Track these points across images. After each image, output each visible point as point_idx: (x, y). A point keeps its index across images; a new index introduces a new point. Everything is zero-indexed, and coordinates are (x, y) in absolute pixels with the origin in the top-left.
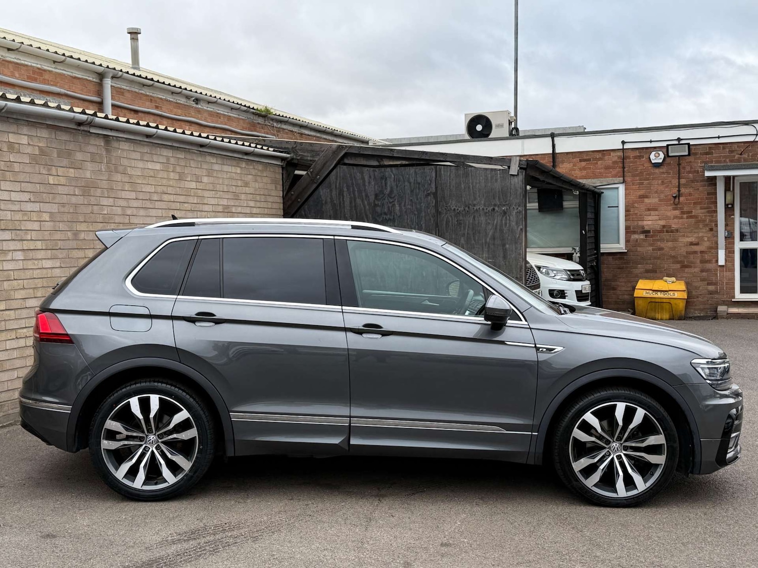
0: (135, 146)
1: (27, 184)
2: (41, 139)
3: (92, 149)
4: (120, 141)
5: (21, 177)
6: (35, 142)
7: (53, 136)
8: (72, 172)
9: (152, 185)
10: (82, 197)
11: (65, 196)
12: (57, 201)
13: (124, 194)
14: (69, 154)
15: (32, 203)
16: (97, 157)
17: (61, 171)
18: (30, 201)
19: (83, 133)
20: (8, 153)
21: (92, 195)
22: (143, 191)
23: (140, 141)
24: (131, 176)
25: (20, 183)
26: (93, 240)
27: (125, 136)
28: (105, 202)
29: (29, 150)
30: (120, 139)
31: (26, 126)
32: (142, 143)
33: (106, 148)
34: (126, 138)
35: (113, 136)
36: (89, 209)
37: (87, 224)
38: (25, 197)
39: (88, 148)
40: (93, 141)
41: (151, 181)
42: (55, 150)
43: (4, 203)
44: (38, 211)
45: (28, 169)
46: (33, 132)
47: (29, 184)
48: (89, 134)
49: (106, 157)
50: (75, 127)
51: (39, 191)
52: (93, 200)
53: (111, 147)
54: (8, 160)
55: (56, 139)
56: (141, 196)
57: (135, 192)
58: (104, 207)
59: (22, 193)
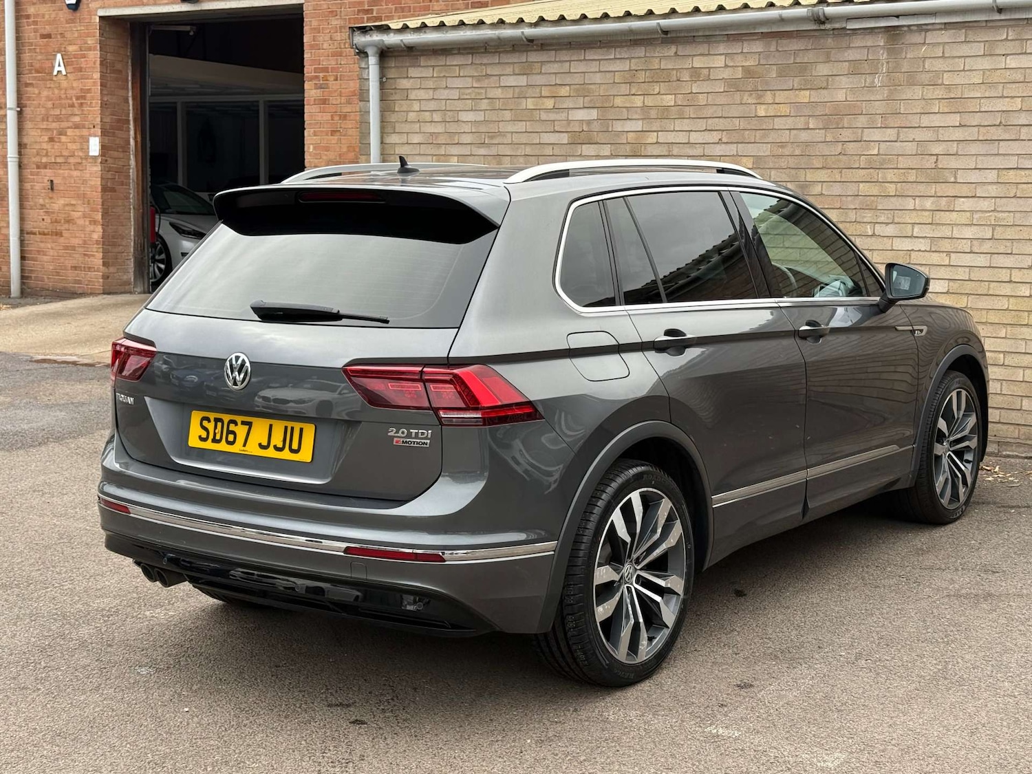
0: (970, 32)
1: (717, 119)
2: (748, 55)
3: (851, 55)
4: (927, 30)
5: (709, 112)
6: (740, 61)
7: (773, 48)
8: (805, 96)
9: (1012, 97)
10: (824, 131)
11: (788, 132)
12: (770, 140)
13: (926, 120)
14: (803, 69)
15: (723, 145)
16: (866, 65)
17: (781, 97)
18: (720, 142)
19: (836, 32)
20: (690, 83)
21: (846, 125)
22: (983, 109)
23: (986, 21)
24: (949, 87)
25: (705, 120)
26: (840, 195)
27: (938, 21)
28: (876, 135)
29: (726, 74)
30: (929, 27)
31: (724, 42)
32: (989, 24)
33: (888, 48)
34: (945, 23)
35: (909, 26)
36: (839, 148)
37: (830, 171)
38: (715, 137)
39: (846, 54)
40: (858, 42)
41: (1012, 90)
42: (775, 67)
43: (679, 147)
44: (733, 155)
45: (722, 100)
46: (736, 48)
47: (721, 120)
48: (848, 32)
49: (888, 63)
50: (815, 27)
51: (737, 128)
52: (846, 135)
53: (903, 44)
54: (690, 92)
55: (777, 50)
56: (977, 119)
57: (959, 114)
58: (873, 144)
59: (706, 133)
